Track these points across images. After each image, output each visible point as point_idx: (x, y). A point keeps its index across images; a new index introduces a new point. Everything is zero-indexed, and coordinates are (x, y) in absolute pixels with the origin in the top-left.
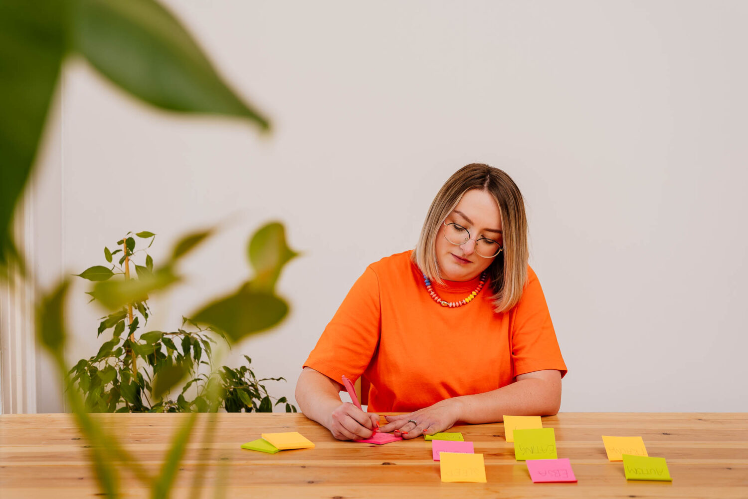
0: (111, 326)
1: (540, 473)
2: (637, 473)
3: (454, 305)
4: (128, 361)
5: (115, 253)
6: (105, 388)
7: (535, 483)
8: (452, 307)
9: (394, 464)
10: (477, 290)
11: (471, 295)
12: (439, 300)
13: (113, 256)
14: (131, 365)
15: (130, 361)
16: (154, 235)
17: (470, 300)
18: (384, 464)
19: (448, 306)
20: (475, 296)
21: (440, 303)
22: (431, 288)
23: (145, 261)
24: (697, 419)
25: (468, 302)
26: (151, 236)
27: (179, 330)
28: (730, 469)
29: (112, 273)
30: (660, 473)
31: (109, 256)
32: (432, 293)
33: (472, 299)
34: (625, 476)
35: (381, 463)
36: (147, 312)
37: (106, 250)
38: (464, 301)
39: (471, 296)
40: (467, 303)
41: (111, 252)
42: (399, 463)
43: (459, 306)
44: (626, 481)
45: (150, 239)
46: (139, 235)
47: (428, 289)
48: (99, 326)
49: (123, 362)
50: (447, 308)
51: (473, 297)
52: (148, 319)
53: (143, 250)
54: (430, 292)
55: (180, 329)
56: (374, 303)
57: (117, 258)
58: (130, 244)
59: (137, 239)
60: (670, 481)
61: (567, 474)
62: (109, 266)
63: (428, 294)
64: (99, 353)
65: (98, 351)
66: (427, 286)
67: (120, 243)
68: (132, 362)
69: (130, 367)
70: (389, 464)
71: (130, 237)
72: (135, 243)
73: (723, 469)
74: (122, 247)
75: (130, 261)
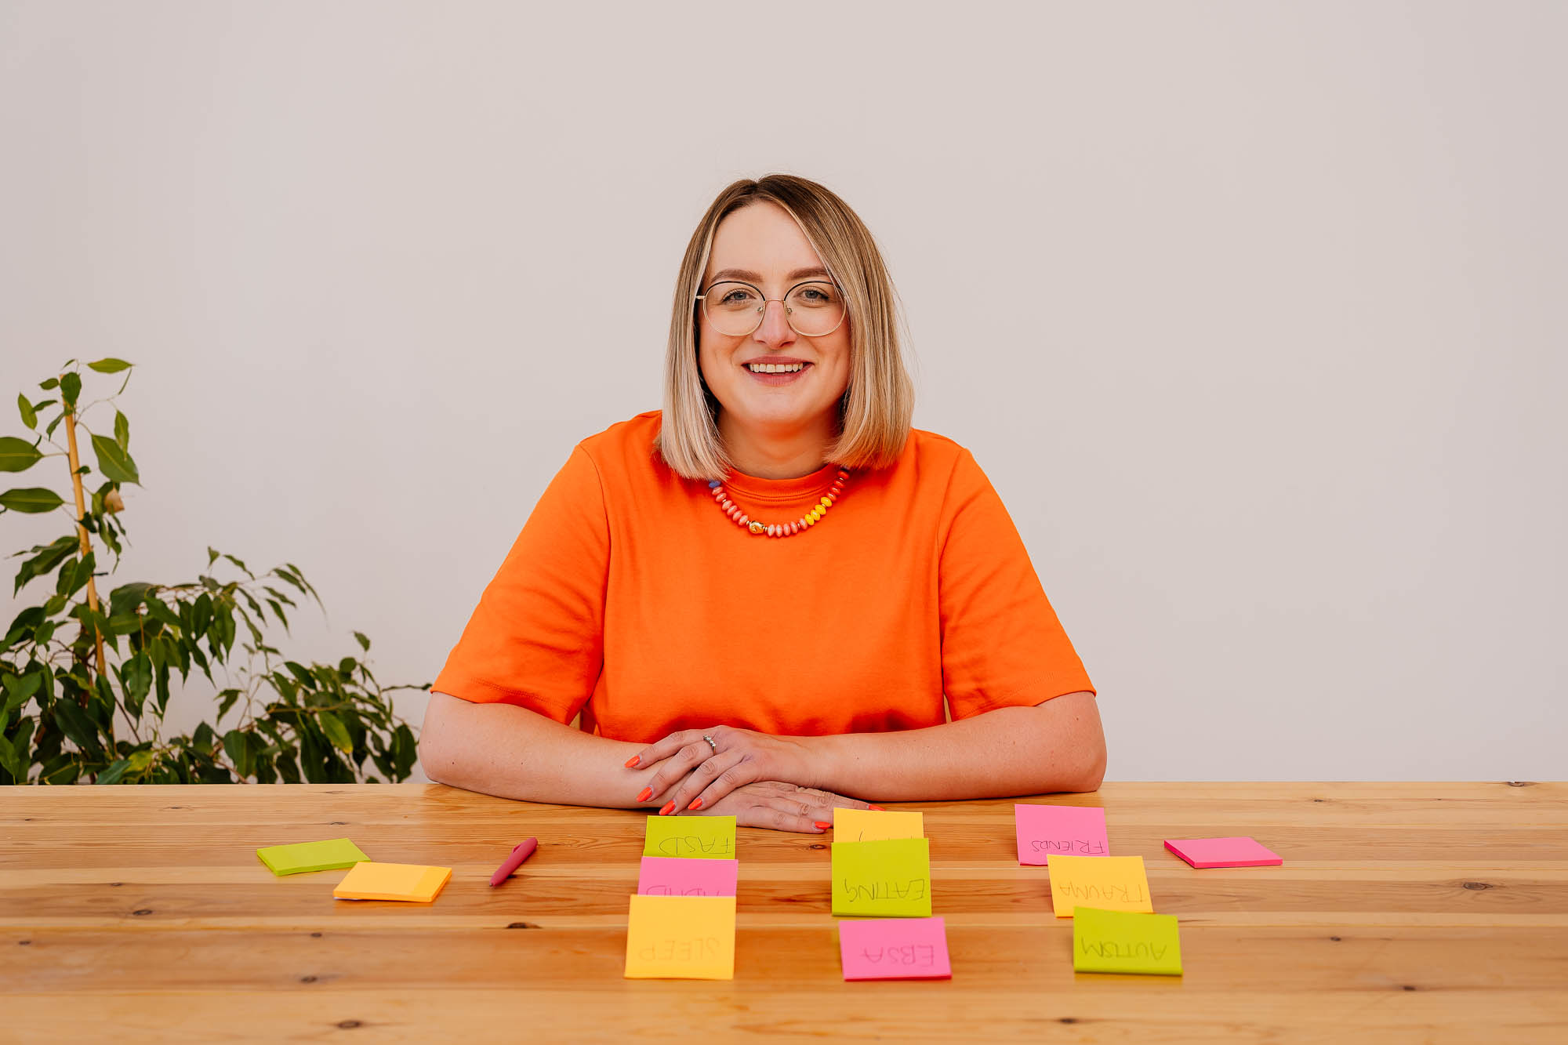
0: (47, 570)
1: (867, 956)
2: (1102, 955)
3: (779, 531)
4: (86, 650)
5: (41, 406)
6: (22, 710)
7: (848, 980)
8: (775, 535)
9: (536, 927)
10: (831, 492)
11: (818, 507)
12: (744, 519)
13: (38, 414)
14: (93, 657)
15: (91, 650)
16: (130, 365)
17: (818, 518)
18: (511, 927)
19: (765, 533)
20: (827, 508)
21: (745, 526)
22: (722, 492)
23: (113, 426)
24: (1310, 800)
25: (812, 523)
26: (122, 369)
27: (201, 578)
28: (1338, 939)
29: (38, 452)
30: (1157, 955)
31: (29, 412)
32: (727, 504)
33: (822, 516)
34: (1072, 961)
35: (506, 925)
36: (120, 539)
37: (22, 401)
38: (803, 523)
39: (820, 510)
40: (809, 526)
41: (34, 404)
42: (547, 923)
43: (792, 534)
44: (1073, 975)
45: (121, 376)
46: (95, 367)
47: (715, 496)
48: (18, 570)
49: (73, 652)
50: (764, 538)
51: (824, 512)
52: (120, 556)
53: (108, 400)
54: (721, 503)
55: (207, 575)
56: (594, 531)
57: (45, 417)
58: (71, 386)
59: (87, 377)
60: (1179, 976)
61: (932, 956)
62: (29, 436)
63: (717, 507)
64: (9, 633)
65: (8, 629)
66: (712, 489)
67: (48, 385)
68: (95, 652)
69: (91, 661)
70: (523, 926)
71: (74, 371)
72: (81, 386)
73: (1322, 939)
74: (57, 393)
75: (78, 426)
